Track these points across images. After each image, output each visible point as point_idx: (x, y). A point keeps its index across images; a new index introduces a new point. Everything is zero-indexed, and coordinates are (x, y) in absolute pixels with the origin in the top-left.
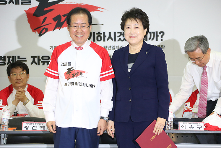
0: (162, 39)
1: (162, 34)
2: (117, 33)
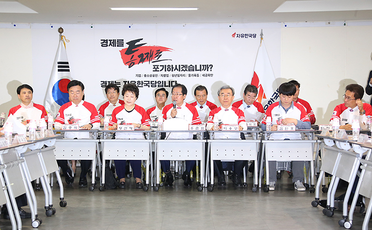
0: (211, 70)
1: (211, 66)
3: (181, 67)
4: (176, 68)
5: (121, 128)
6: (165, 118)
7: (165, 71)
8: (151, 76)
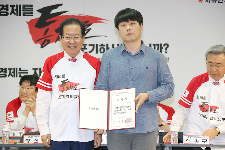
0: (166, 51)
1: (166, 46)
5: (29, 140)
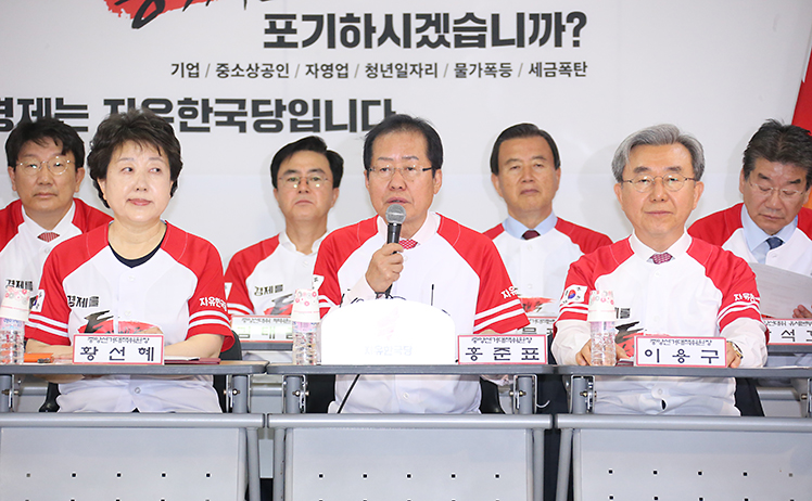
0: (576, 39)
1: (577, 21)
2: (413, 17)
3: (416, 24)
4: (389, 32)
5: (92, 351)
6: (331, 291)
7: (331, 45)
8: (253, 71)
